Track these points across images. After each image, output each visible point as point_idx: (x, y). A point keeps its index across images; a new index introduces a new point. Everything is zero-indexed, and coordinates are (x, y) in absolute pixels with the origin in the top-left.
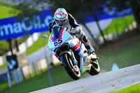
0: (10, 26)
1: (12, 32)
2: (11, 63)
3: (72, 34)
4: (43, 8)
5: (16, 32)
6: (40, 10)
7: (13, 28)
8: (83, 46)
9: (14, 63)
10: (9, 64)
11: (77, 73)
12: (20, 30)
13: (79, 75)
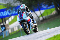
0: (2, 13)
1: (3, 15)
2: (3, 28)
3: (27, 15)
4: (17, 5)
5: (5, 15)
6: (16, 6)
7: (4, 13)
8: (31, 20)
9: (4, 28)
10: (2, 29)
11: (29, 32)
12: (7, 15)
13: (29, 33)
